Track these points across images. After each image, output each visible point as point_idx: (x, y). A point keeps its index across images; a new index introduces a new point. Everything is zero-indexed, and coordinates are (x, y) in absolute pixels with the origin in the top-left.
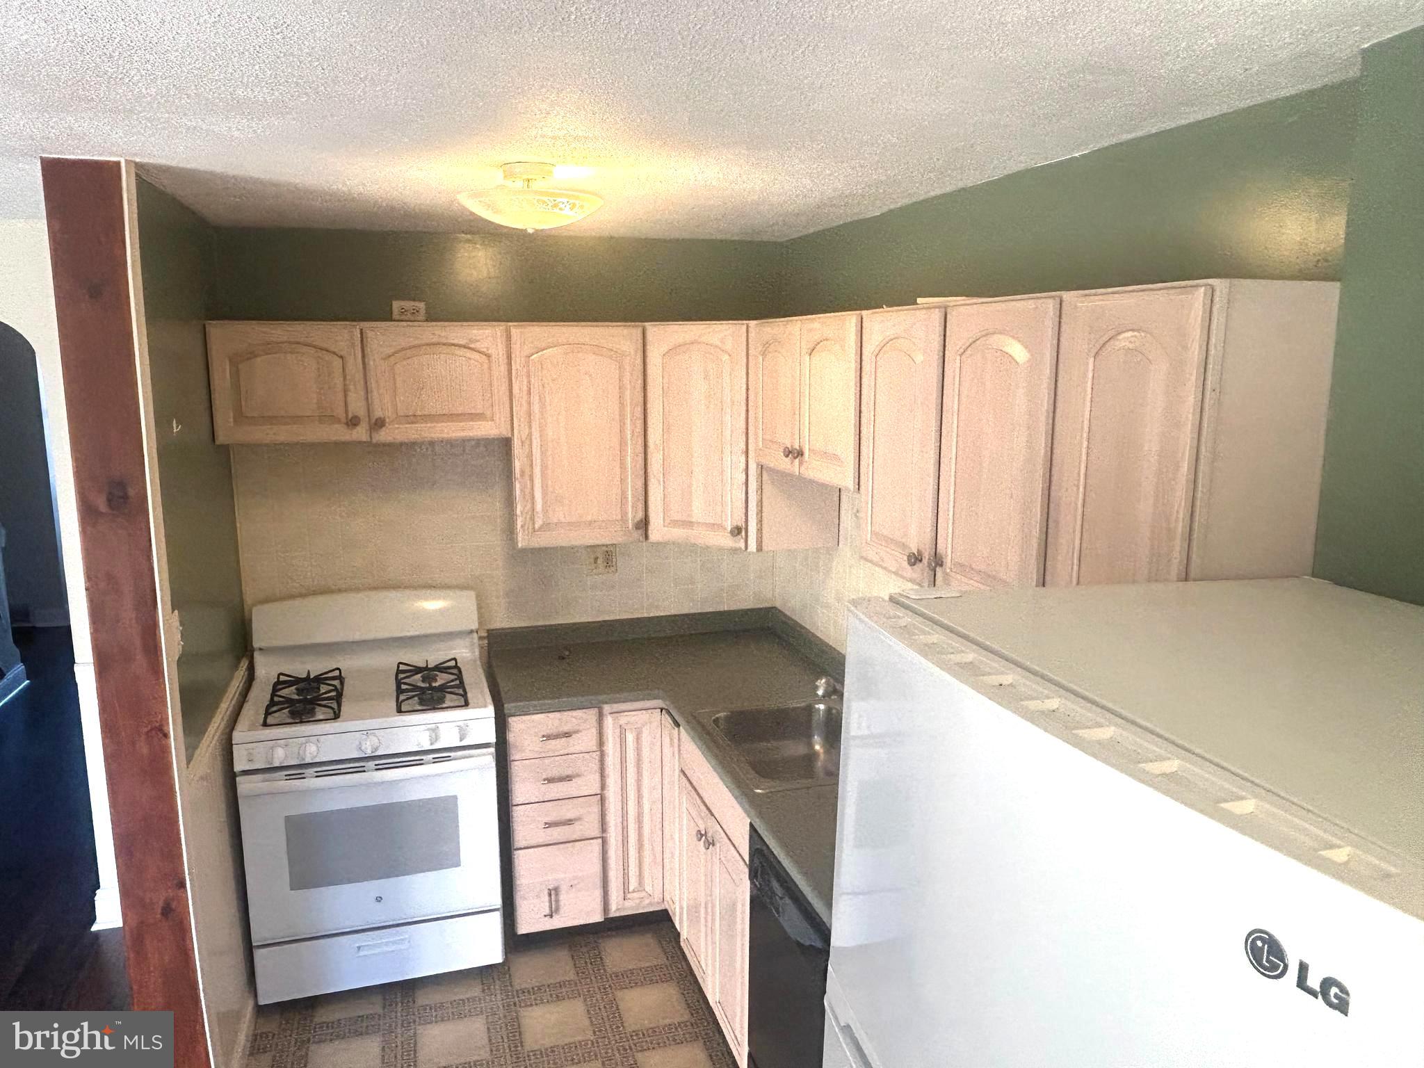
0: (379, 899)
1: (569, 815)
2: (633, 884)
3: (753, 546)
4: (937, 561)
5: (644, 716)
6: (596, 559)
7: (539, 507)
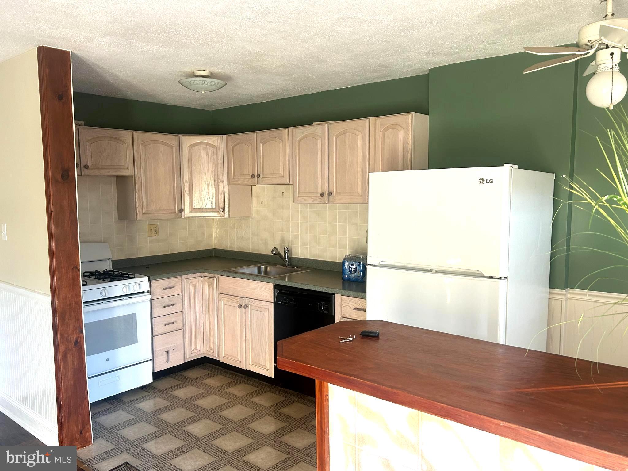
0: (108, 360)
1: (173, 320)
2: (194, 347)
3: (227, 216)
4: (330, 194)
5: (196, 280)
6: (151, 230)
7: (144, 204)
